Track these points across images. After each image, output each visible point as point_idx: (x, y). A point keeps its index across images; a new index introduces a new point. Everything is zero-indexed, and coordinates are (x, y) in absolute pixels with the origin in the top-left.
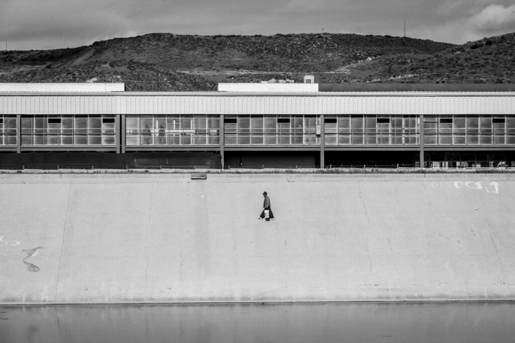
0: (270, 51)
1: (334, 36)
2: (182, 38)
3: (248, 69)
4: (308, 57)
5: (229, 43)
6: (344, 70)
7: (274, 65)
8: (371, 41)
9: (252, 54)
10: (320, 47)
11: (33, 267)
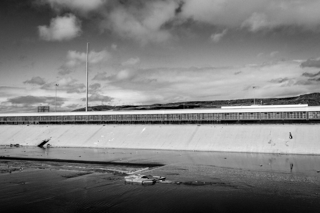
11: (287, 145)
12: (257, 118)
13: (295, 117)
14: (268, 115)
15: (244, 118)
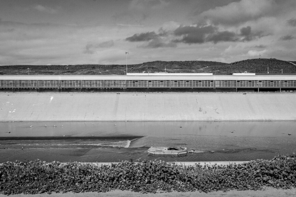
0: (184, 65)
1: (199, 61)
2: (164, 62)
3: (179, 69)
4: (193, 66)
5: (175, 63)
6: (202, 69)
7: (185, 68)
8: (207, 63)
9: (180, 66)
10: (196, 64)
11: (218, 113)
12: (167, 86)
13: (203, 86)
14: (177, 83)
15: (154, 86)
